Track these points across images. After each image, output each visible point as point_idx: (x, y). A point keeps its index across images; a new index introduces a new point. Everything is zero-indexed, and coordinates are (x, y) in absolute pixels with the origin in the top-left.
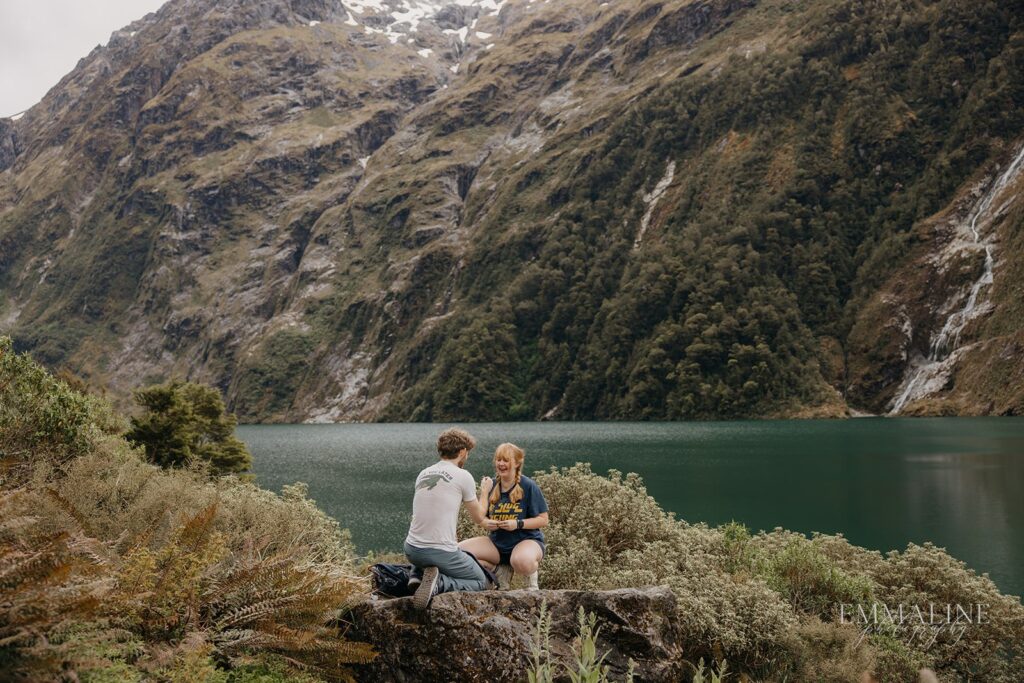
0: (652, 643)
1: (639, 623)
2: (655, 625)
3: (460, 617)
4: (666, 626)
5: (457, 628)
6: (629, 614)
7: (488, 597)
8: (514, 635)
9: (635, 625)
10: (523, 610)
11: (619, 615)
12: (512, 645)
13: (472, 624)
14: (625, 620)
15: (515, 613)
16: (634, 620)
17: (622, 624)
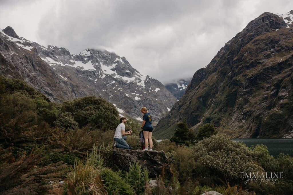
0: (157, 162)
2: (158, 158)
4: (162, 159)
5: (118, 155)
7: (126, 150)
9: (153, 158)
11: (150, 155)
12: (128, 159)
13: (121, 154)
14: (151, 156)
15: (132, 154)
16: (153, 157)
17: (151, 157)
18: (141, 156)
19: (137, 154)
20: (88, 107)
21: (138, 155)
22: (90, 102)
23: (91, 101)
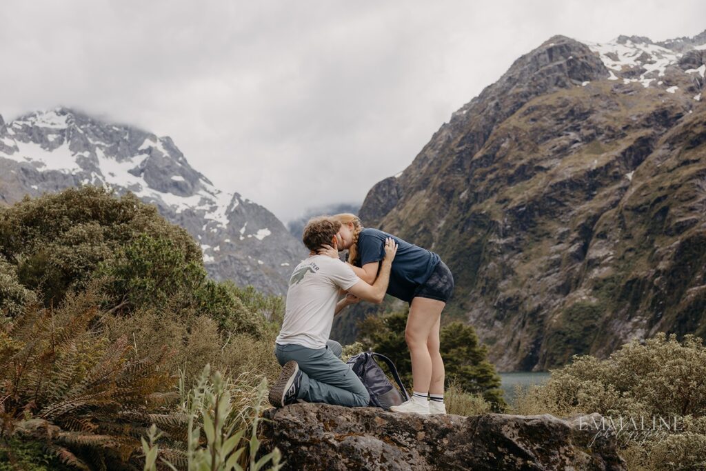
1: (552, 459)
2: (578, 464)
3: (310, 432)
4: (596, 466)
5: (305, 444)
6: (537, 446)
7: (356, 414)
8: (383, 460)
9: (546, 461)
10: (407, 434)
11: (520, 445)
13: (326, 441)
14: (531, 453)
15: (396, 436)
16: (544, 454)
17: (525, 457)
18: (451, 447)
19: (421, 435)
20: (80, 229)
21: (430, 444)
22: (89, 211)
23: (94, 206)
